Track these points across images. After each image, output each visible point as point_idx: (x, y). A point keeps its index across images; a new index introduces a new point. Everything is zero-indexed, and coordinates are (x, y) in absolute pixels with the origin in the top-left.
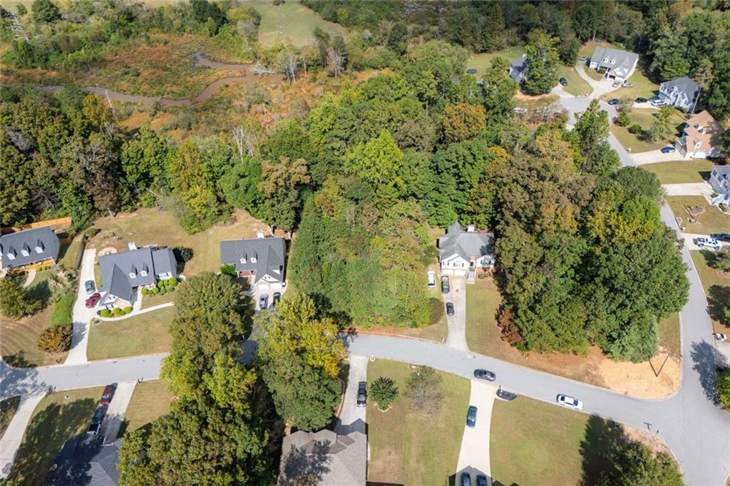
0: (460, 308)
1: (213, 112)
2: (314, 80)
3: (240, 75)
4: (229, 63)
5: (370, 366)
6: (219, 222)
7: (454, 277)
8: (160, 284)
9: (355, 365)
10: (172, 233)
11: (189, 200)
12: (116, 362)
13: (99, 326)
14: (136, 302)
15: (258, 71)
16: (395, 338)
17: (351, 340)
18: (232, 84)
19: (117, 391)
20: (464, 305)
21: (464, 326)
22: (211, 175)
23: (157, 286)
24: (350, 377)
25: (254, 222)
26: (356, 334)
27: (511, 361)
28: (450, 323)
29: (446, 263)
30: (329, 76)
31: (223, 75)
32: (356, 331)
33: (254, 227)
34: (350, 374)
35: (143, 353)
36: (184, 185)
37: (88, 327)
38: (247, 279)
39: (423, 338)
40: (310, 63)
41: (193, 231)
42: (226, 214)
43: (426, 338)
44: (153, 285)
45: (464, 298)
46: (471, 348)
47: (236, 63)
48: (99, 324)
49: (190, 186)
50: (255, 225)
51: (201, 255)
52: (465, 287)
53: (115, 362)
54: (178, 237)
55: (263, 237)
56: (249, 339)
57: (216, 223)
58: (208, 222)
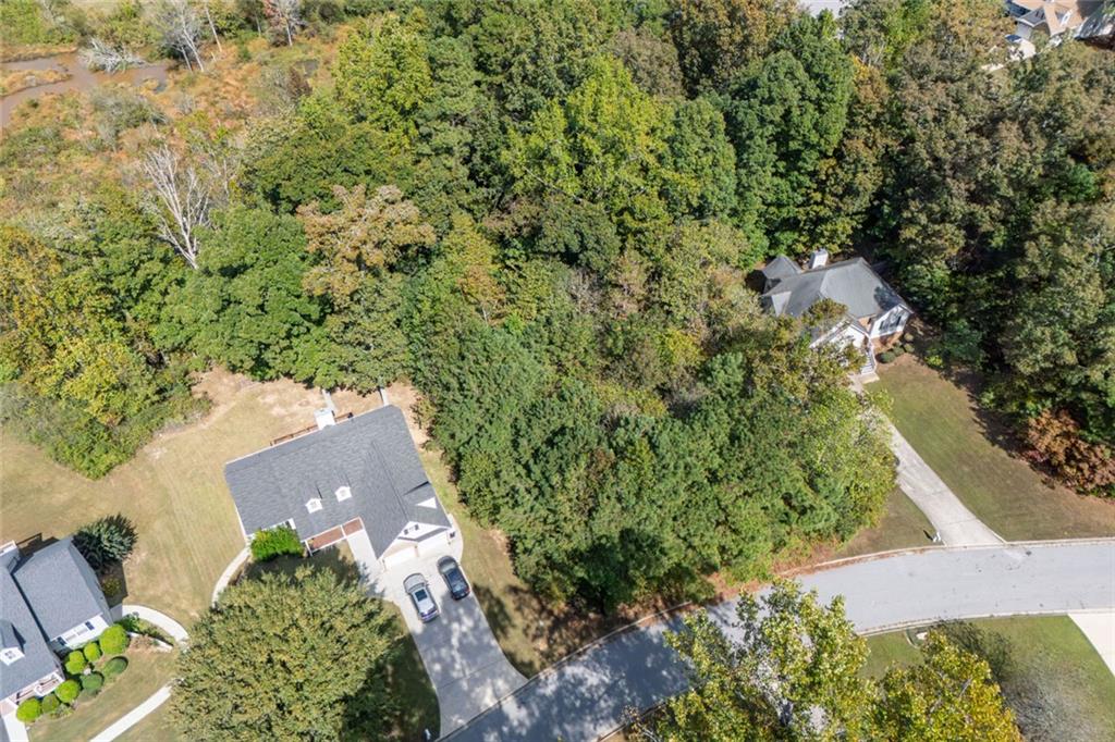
0: (895, 445)
1: (21, 166)
2: (246, 57)
3: (56, 77)
4: (16, 60)
6: (169, 421)
8: (74, 664)
10: (39, 490)
11: (60, 384)
15: (102, 60)
18: (44, 99)
20: (897, 434)
22: (107, 301)
23: (67, 675)
25: (263, 392)
26: (722, 599)
30: (276, 45)
31: (12, 84)
32: (716, 592)
33: (271, 406)
36: (36, 349)
38: (334, 550)
40: (223, 23)
41: (103, 468)
42: (177, 394)
44: (56, 674)
47: (36, 57)
49: (53, 348)
50: (270, 399)
51: (158, 525)
54: (62, 497)
55: (332, 423)
56: (443, 730)
57: (160, 425)
58: (134, 429)
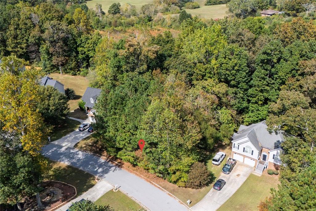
5: (109, 194)
7: (242, 164)
9: (98, 188)
16: (149, 183)
17: (113, 170)
21: (222, 203)
26: (121, 168)
28: (210, 194)
29: (236, 146)
32: (123, 166)
34: (87, 192)
39: (173, 194)
43: (176, 196)
52: (248, 175)
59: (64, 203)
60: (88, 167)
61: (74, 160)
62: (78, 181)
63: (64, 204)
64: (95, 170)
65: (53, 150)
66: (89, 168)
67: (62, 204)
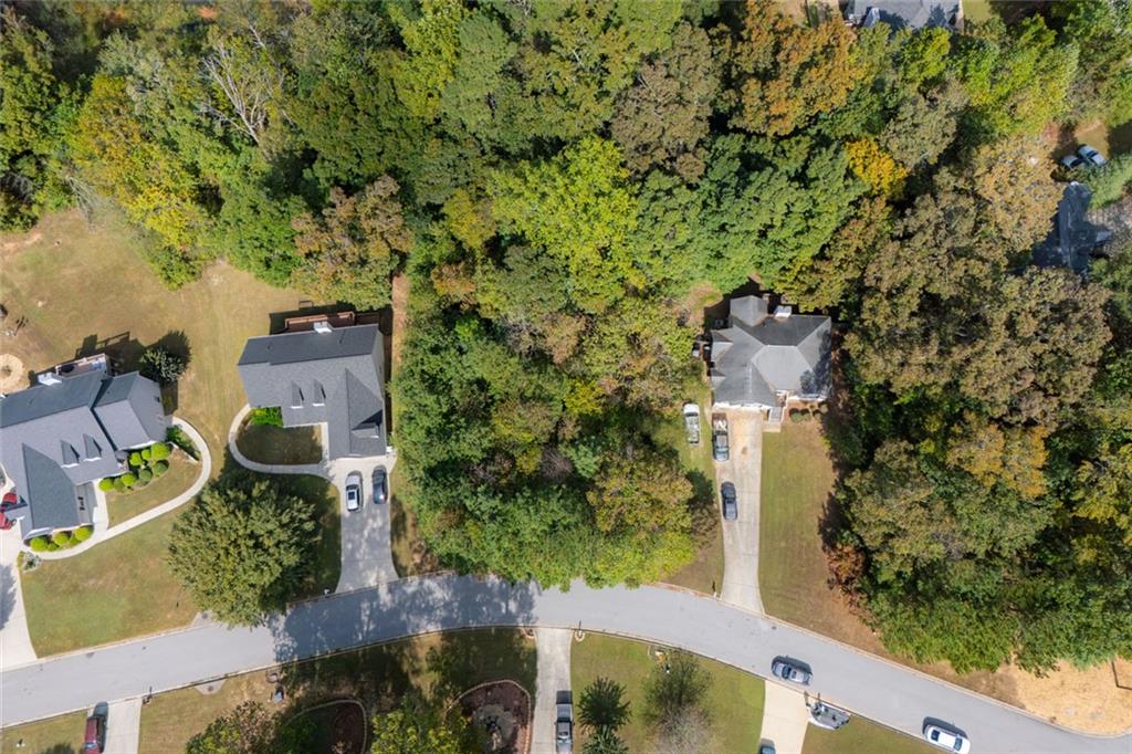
0: (749, 499)
5: (577, 651)
9: (547, 650)
12: (93, 653)
13: (37, 573)
14: (95, 509)
17: (536, 590)
19: (109, 723)
20: (758, 489)
21: (756, 549)
23: (129, 467)
24: (539, 681)
27: (843, 639)
34: (539, 673)
35: (139, 632)
37: (15, 573)
41: (175, 285)
43: (682, 584)
45: (758, 472)
46: (769, 608)
48: (34, 569)
52: (760, 443)
53: (90, 655)
54: (147, 300)
56: (337, 592)
59: (528, 726)
60: (483, 613)
61: (438, 612)
62: (501, 660)
63: (531, 729)
64: (504, 611)
65: (368, 612)
66: (489, 615)
67: (528, 731)
